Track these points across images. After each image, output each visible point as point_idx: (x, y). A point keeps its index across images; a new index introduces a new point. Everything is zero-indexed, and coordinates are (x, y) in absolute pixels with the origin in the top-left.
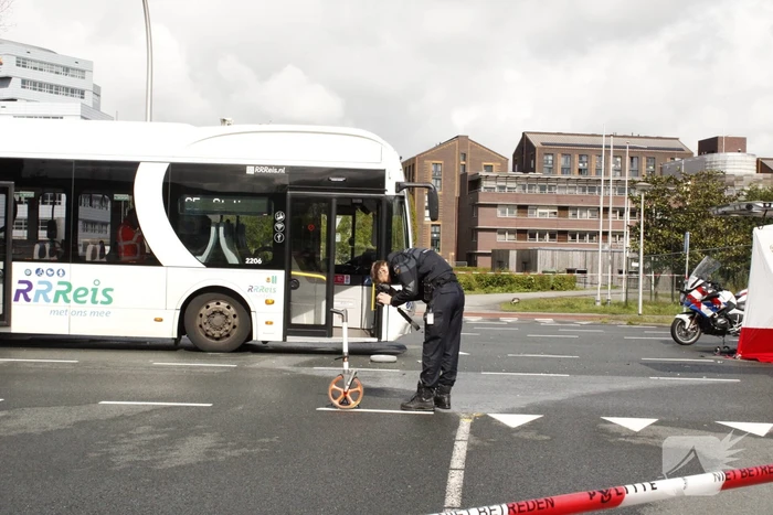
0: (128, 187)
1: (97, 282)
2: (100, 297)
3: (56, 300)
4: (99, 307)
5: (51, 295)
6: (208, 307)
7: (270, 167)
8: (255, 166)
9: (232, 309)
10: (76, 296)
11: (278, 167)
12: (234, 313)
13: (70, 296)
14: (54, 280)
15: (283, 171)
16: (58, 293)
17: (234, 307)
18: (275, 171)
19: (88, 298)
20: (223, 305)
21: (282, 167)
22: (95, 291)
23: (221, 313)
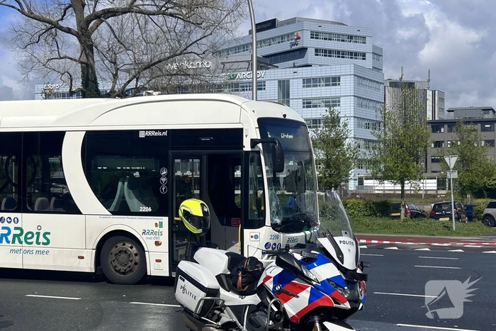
0: (58, 152)
1: (39, 227)
2: (42, 239)
3: (13, 242)
4: (41, 247)
5: (10, 238)
6: (117, 247)
7: (156, 131)
8: (145, 130)
9: (134, 249)
10: (26, 238)
11: (162, 131)
12: (136, 252)
13: (22, 238)
14: (12, 226)
15: (165, 134)
16: (15, 236)
17: (136, 247)
18: (160, 134)
19: (34, 240)
20: (128, 245)
21: (164, 130)
22: (38, 234)
23: (125, 252)
